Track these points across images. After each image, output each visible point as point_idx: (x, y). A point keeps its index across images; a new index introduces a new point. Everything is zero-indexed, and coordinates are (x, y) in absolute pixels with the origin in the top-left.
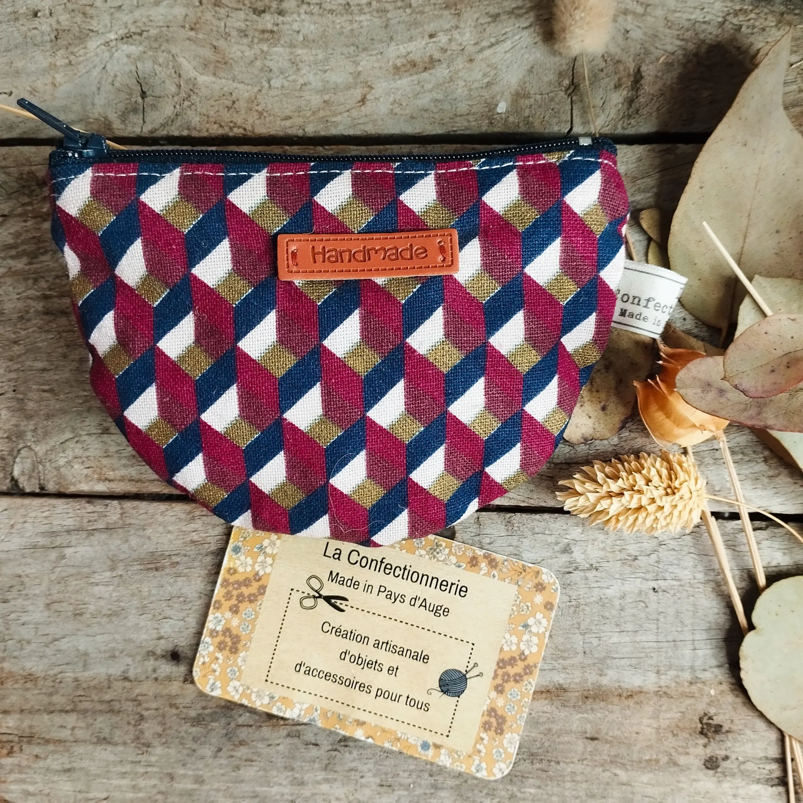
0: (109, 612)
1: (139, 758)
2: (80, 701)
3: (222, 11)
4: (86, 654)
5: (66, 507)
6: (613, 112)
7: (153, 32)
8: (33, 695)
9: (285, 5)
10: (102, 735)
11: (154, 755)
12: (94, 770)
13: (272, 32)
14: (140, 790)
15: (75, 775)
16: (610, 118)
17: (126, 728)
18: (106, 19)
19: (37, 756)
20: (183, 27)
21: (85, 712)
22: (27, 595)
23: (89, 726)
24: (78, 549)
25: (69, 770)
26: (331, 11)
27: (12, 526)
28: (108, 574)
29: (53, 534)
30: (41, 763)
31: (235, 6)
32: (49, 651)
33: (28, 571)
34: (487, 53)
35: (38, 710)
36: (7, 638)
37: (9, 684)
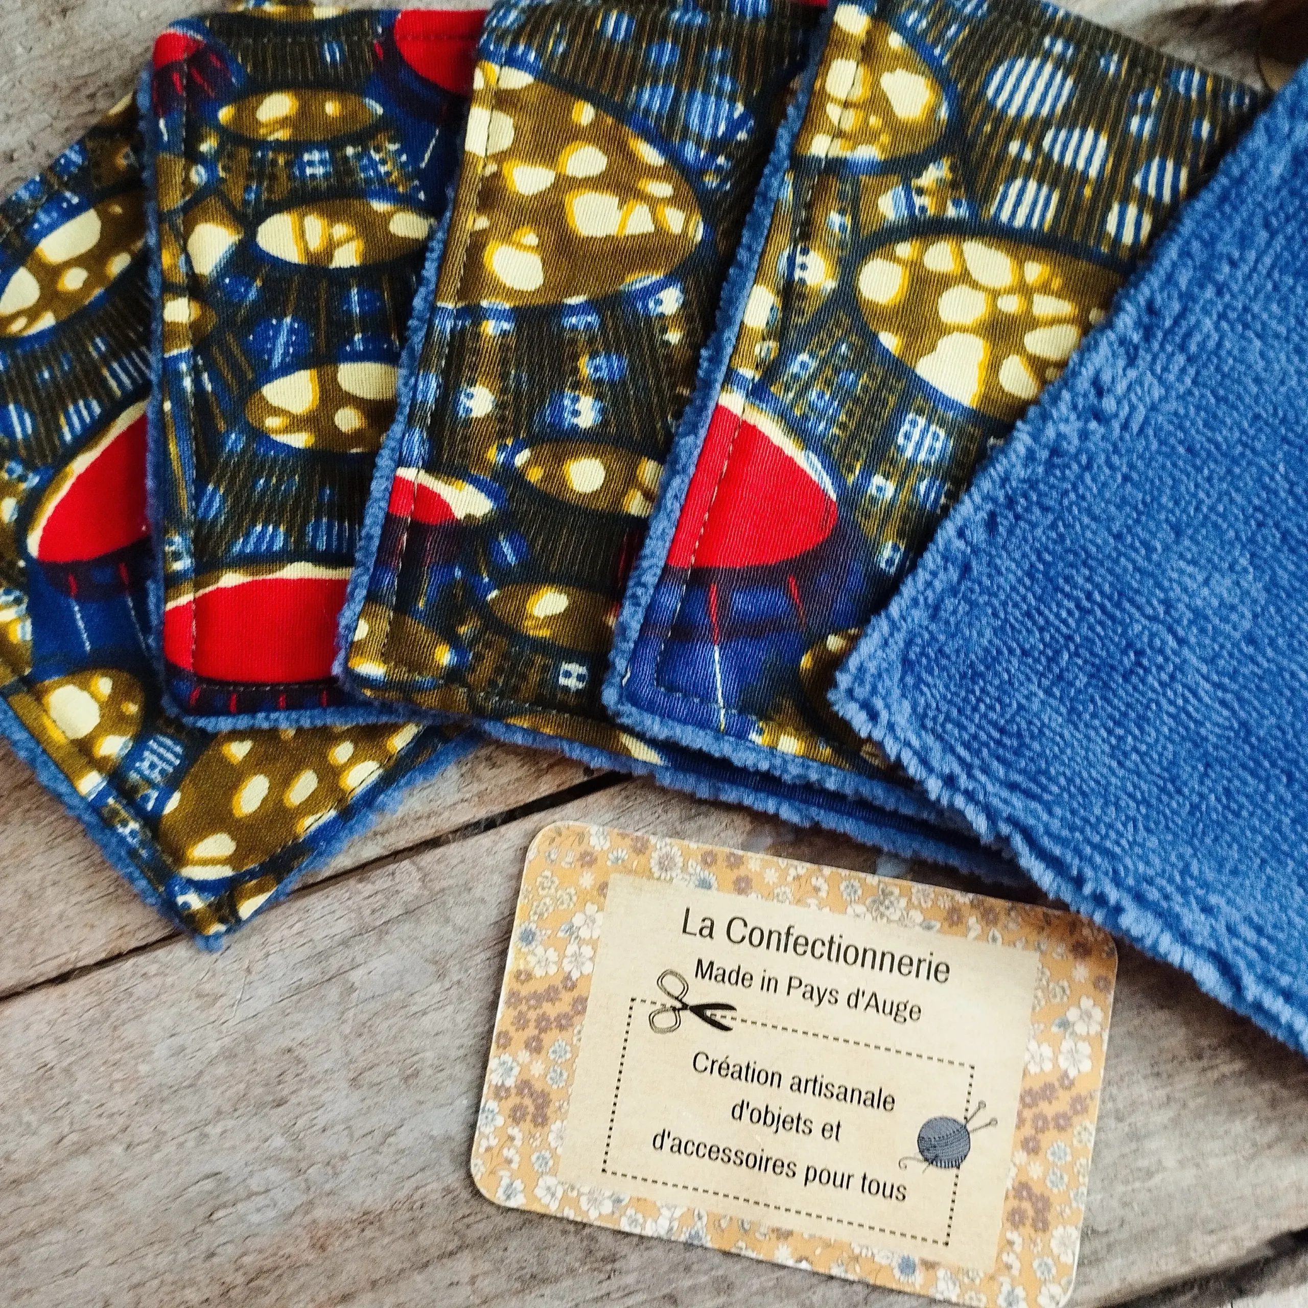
1: (605, 1287)
2: (468, 1226)
5: (326, 902)
8: (383, 1247)
10: (527, 1272)
11: (627, 1272)
17: (563, 1242)
21: (483, 1241)
22: (312, 1078)
23: (498, 1265)
24: (370, 966)
27: (249, 971)
28: (436, 987)
29: (320, 957)
32: (383, 1160)
33: (301, 1036)
35: (402, 1271)
36: (303, 1165)
37: (335, 1245)
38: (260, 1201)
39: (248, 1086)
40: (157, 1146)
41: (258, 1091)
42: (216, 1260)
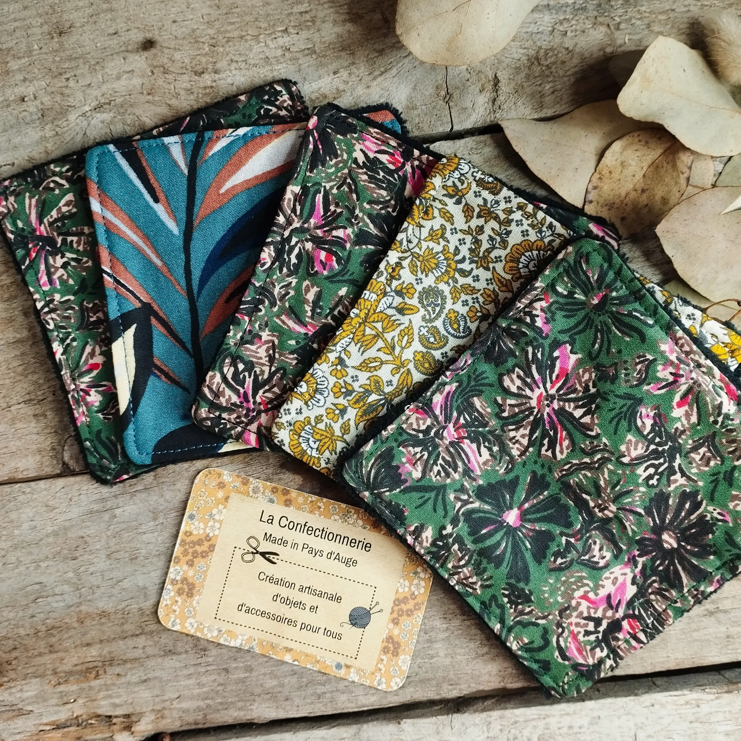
0: (157, 553)
1: (199, 660)
2: (146, 625)
3: (170, 77)
4: (145, 588)
6: (482, 110)
7: (119, 100)
8: (108, 627)
9: (218, 66)
10: (168, 649)
12: (165, 676)
13: (212, 87)
14: (204, 685)
15: (151, 684)
16: (480, 115)
18: (80, 96)
19: (118, 674)
20: (142, 93)
21: (152, 632)
22: (90, 551)
23: (156, 643)
24: (126, 508)
25: (145, 681)
26: (255, 65)
27: (71, 500)
28: (152, 523)
29: (103, 500)
30: (123, 680)
31: (180, 72)
32: (115, 591)
33: (89, 532)
34: (380, 79)
35: (115, 638)
36: (80, 586)
37: (88, 622)
38: (58, 598)
39: (62, 549)
40: (17, 567)
41: (66, 552)
42: (34, 619)
